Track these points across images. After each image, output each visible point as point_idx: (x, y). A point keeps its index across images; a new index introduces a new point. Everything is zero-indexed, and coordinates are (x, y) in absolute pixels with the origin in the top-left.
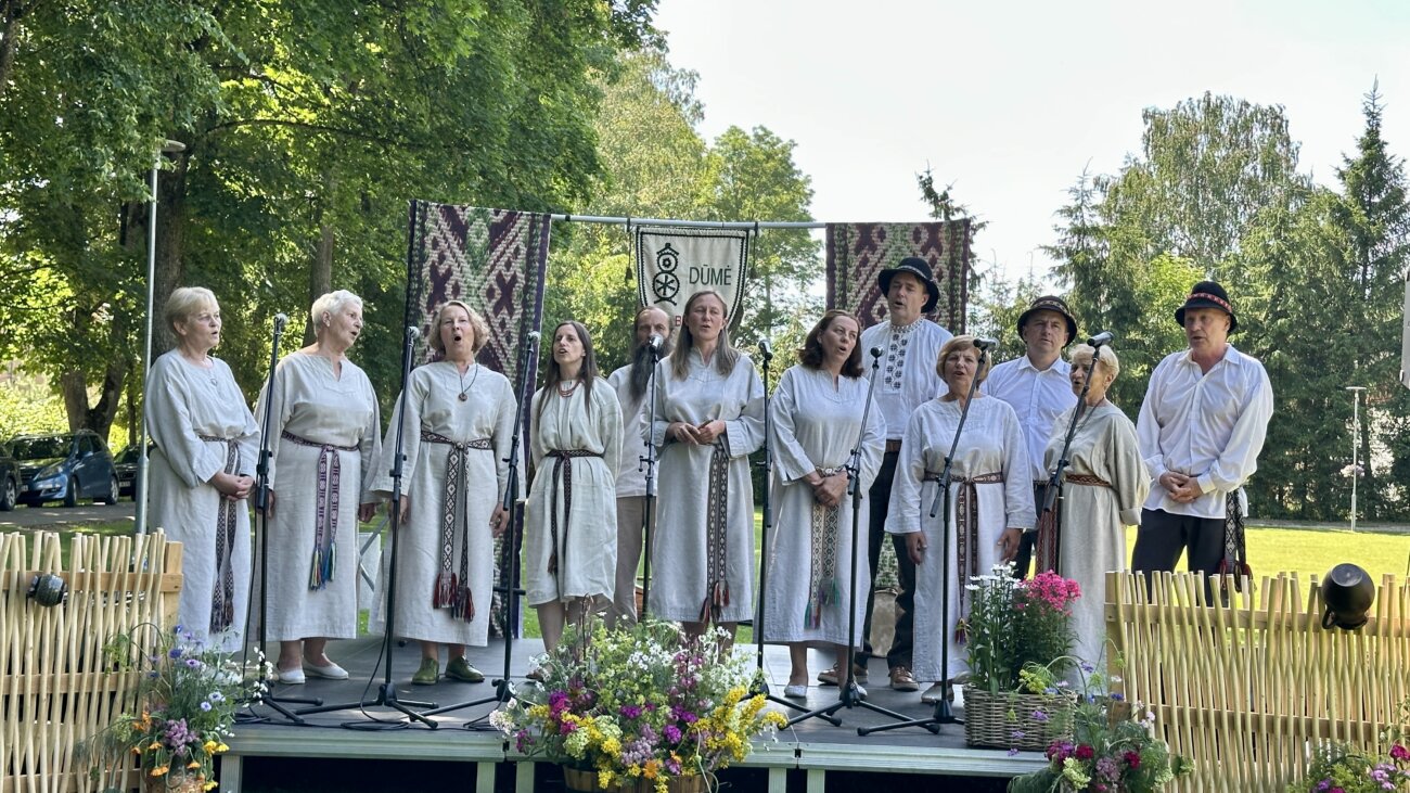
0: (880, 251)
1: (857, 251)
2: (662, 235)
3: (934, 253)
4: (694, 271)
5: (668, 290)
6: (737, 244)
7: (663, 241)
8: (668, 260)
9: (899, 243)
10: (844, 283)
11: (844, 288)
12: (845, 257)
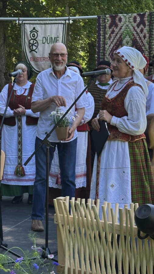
0: (119, 27)
1: (110, 27)
2: (32, 24)
3: (142, 27)
4: (44, 38)
5: (34, 46)
6: (61, 27)
7: (32, 26)
8: (34, 34)
9: (127, 23)
10: (104, 41)
11: (105, 44)
12: (105, 30)
